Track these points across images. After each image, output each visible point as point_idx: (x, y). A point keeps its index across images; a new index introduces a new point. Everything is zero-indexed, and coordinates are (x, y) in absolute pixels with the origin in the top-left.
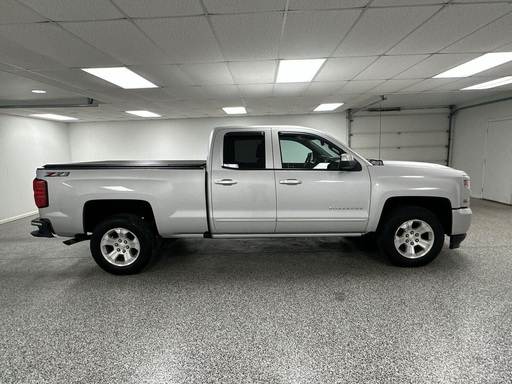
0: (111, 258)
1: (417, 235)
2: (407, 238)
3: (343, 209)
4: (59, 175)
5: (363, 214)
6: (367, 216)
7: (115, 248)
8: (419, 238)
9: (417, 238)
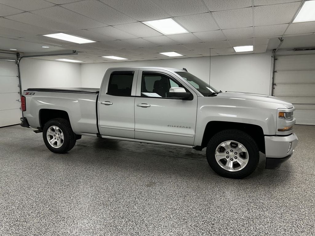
0: (51, 142)
1: (236, 153)
2: (227, 155)
3: (177, 127)
4: (30, 94)
5: (191, 132)
6: (194, 134)
7: (54, 137)
8: (238, 156)
9: (236, 155)
